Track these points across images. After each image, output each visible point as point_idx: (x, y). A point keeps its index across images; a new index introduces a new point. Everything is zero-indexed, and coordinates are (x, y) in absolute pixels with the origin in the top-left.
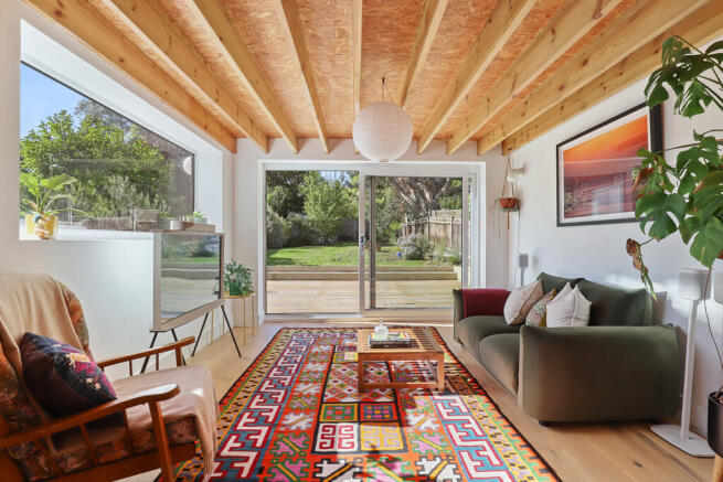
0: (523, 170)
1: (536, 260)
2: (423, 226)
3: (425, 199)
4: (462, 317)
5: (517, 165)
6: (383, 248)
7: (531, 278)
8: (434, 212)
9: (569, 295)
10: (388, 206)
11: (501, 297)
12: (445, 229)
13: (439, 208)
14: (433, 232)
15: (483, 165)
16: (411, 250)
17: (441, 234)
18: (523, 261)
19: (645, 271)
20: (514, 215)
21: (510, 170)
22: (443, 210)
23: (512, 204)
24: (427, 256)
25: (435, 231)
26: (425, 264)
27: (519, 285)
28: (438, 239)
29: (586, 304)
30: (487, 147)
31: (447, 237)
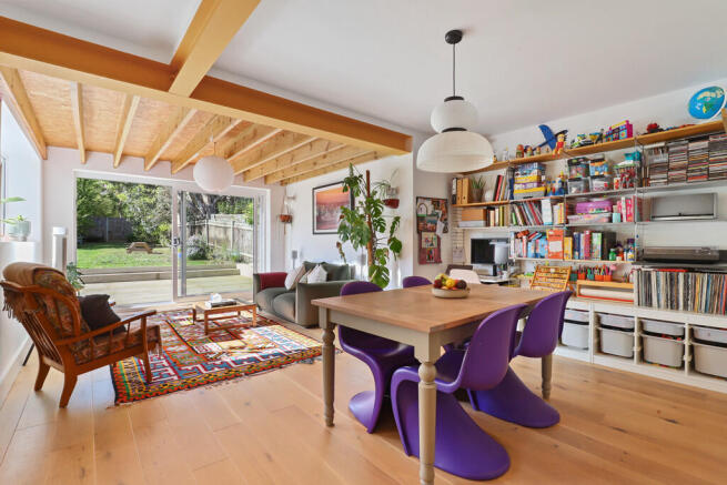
0: (294, 198)
1: (301, 254)
2: (200, 227)
3: (202, 202)
4: (259, 290)
5: (290, 194)
6: (155, 250)
7: (299, 264)
8: (212, 215)
9: (318, 269)
10: (159, 205)
11: (283, 276)
12: (225, 233)
13: (217, 212)
14: (212, 234)
15: (268, 191)
16: (194, 251)
17: (222, 236)
18: (294, 255)
19: (343, 255)
20: (288, 226)
21: (285, 197)
22: (221, 214)
23: (287, 219)
24: (209, 255)
25: (213, 233)
26: (209, 263)
27: (292, 269)
28: (219, 241)
29: (325, 273)
30: (271, 181)
31: (227, 239)
